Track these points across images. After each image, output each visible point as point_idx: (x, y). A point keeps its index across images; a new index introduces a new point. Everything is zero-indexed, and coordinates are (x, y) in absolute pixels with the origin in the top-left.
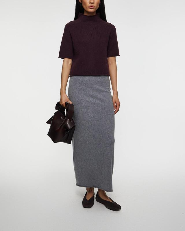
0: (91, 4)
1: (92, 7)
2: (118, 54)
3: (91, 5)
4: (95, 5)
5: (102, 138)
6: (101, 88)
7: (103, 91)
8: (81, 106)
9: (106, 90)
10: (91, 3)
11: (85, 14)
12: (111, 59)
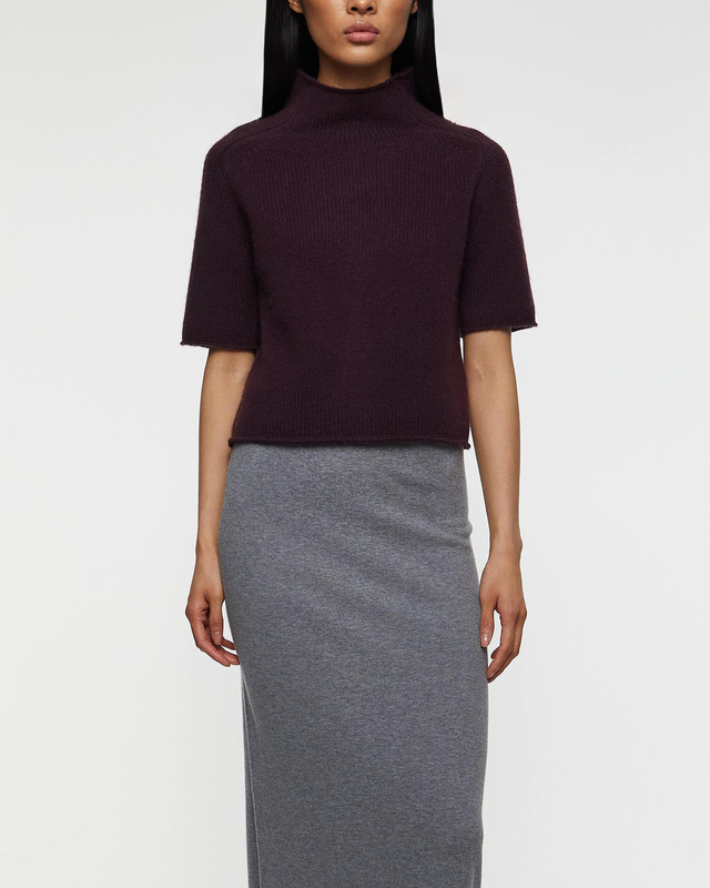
0: (358, 16)
1: (364, 36)
2: (525, 318)
3: (358, 20)
4: (381, 20)
5: (422, 820)
6: (419, 523)
7: (432, 542)
8: (302, 628)
9: (446, 536)
10: (354, 9)
11: (329, 80)
12: (482, 344)
